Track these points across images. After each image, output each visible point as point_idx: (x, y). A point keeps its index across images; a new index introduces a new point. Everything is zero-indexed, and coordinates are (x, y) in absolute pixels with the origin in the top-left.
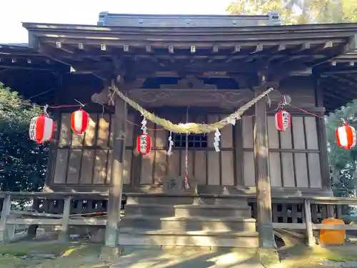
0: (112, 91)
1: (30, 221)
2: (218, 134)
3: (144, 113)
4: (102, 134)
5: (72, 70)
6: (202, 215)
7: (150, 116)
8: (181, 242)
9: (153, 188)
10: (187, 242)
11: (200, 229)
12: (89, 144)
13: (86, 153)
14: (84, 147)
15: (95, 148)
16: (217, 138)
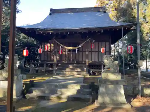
0: (53, 40)
1: (37, 69)
2: (77, 49)
3: (60, 45)
4: (52, 48)
5: (44, 35)
6: (75, 67)
7: (62, 45)
8: (70, 73)
9: (65, 61)
10: (71, 73)
11: (75, 70)
12: (49, 51)
13: (49, 53)
14: (48, 51)
15: (51, 51)
16: (77, 50)
